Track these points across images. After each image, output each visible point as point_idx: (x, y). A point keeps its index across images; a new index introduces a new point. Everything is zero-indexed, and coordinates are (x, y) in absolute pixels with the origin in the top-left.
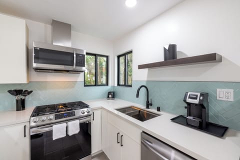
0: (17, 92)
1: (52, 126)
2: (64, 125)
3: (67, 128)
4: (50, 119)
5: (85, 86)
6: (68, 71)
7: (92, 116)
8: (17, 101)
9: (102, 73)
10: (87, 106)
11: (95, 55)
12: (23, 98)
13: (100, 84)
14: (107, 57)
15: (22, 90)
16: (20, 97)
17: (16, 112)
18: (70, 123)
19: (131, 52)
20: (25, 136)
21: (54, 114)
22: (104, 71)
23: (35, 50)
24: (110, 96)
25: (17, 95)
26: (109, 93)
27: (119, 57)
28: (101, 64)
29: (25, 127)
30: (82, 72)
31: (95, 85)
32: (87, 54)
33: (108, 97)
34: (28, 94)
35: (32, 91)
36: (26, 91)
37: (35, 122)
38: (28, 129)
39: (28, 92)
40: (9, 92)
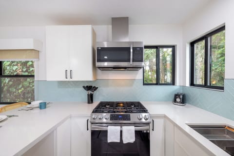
0: (89, 88)
1: (107, 126)
2: (118, 128)
4: (106, 119)
5: (144, 84)
6: (125, 68)
7: (151, 125)
8: (88, 95)
9: (165, 70)
10: (145, 111)
11: (156, 47)
12: (92, 93)
13: (163, 82)
14: (173, 47)
15: (92, 86)
16: (90, 92)
18: (125, 128)
20: (88, 129)
21: (110, 114)
22: (169, 67)
23: (97, 49)
24: (178, 100)
25: (88, 90)
26: (177, 96)
28: (165, 59)
29: (88, 120)
30: (141, 68)
31: (157, 84)
32: (146, 47)
33: (175, 101)
34: (95, 90)
35: (97, 88)
36: (94, 87)
37: (94, 119)
38: (89, 124)
39: (95, 89)
40: (84, 87)
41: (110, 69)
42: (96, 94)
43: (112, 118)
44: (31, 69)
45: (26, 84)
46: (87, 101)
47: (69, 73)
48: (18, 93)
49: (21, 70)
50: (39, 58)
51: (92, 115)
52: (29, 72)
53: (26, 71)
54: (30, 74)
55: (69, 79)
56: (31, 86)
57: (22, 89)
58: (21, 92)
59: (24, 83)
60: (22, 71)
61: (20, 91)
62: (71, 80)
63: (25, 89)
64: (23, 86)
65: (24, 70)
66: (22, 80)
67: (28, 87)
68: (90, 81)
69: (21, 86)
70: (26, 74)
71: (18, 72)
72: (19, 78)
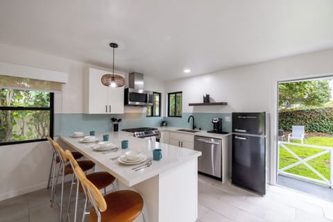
14: (159, 94)
16: (116, 123)
19: (181, 92)
27: (169, 94)
33: (163, 125)
47: (108, 108)
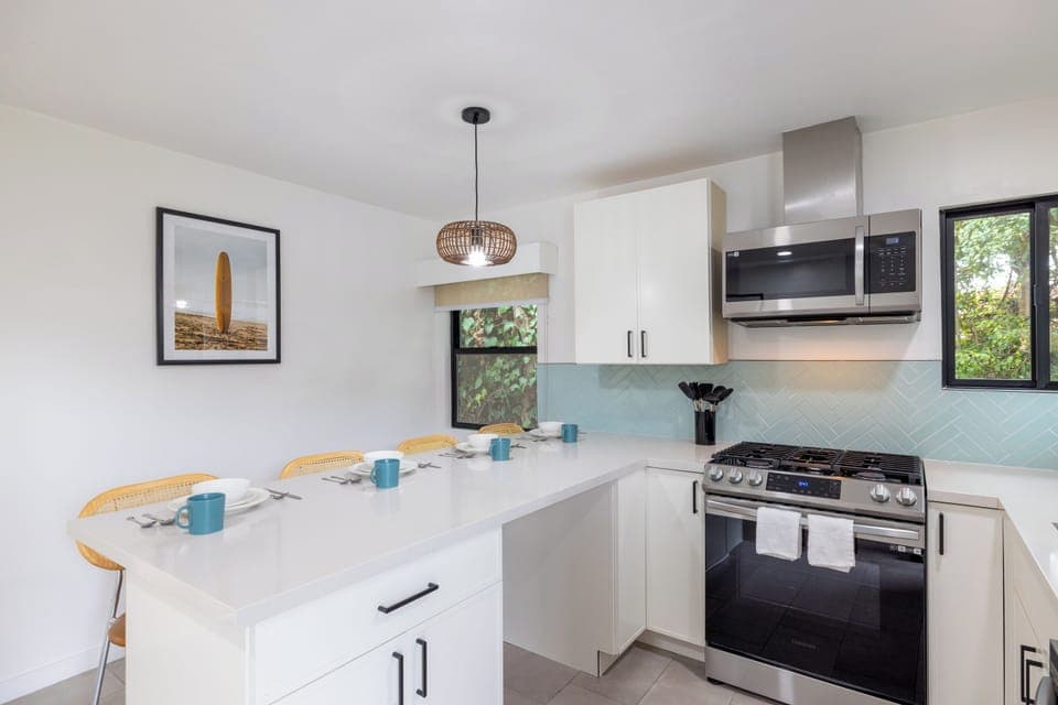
0: (698, 391)
1: (756, 508)
2: (794, 517)
3: (805, 533)
4: (752, 484)
6: (840, 317)
7: (933, 528)
8: (698, 414)
10: (908, 479)
12: (711, 407)
15: (711, 385)
16: (704, 405)
17: (695, 445)
18: (816, 521)
20: (695, 511)
21: (767, 472)
23: (728, 259)
25: (696, 398)
29: (694, 483)
31: (1034, 383)
34: (722, 399)
35: (731, 391)
36: (720, 388)
37: (714, 479)
38: (700, 494)
39: (723, 393)
40: (683, 386)
41: (778, 322)
42: (726, 414)
43: (773, 484)
44: (508, 325)
45: (492, 374)
46: (694, 439)
47: (637, 340)
48: (475, 403)
49: (481, 331)
50: (548, 296)
51: (707, 468)
52: (501, 338)
53: (494, 333)
54: (502, 345)
55: (636, 360)
56: (506, 381)
57: (484, 391)
58: (481, 400)
59: (488, 372)
60: (485, 334)
61: (478, 397)
62: (643, 361)
63: (490, 391)
64: (485, 385)
65: (490, 329)
66: (482, 362)
67: (498, 384)
68: (706, 367)
69: (479, 383)
70: (493, 342)
71: (475, 336)
72: (476, 356)
